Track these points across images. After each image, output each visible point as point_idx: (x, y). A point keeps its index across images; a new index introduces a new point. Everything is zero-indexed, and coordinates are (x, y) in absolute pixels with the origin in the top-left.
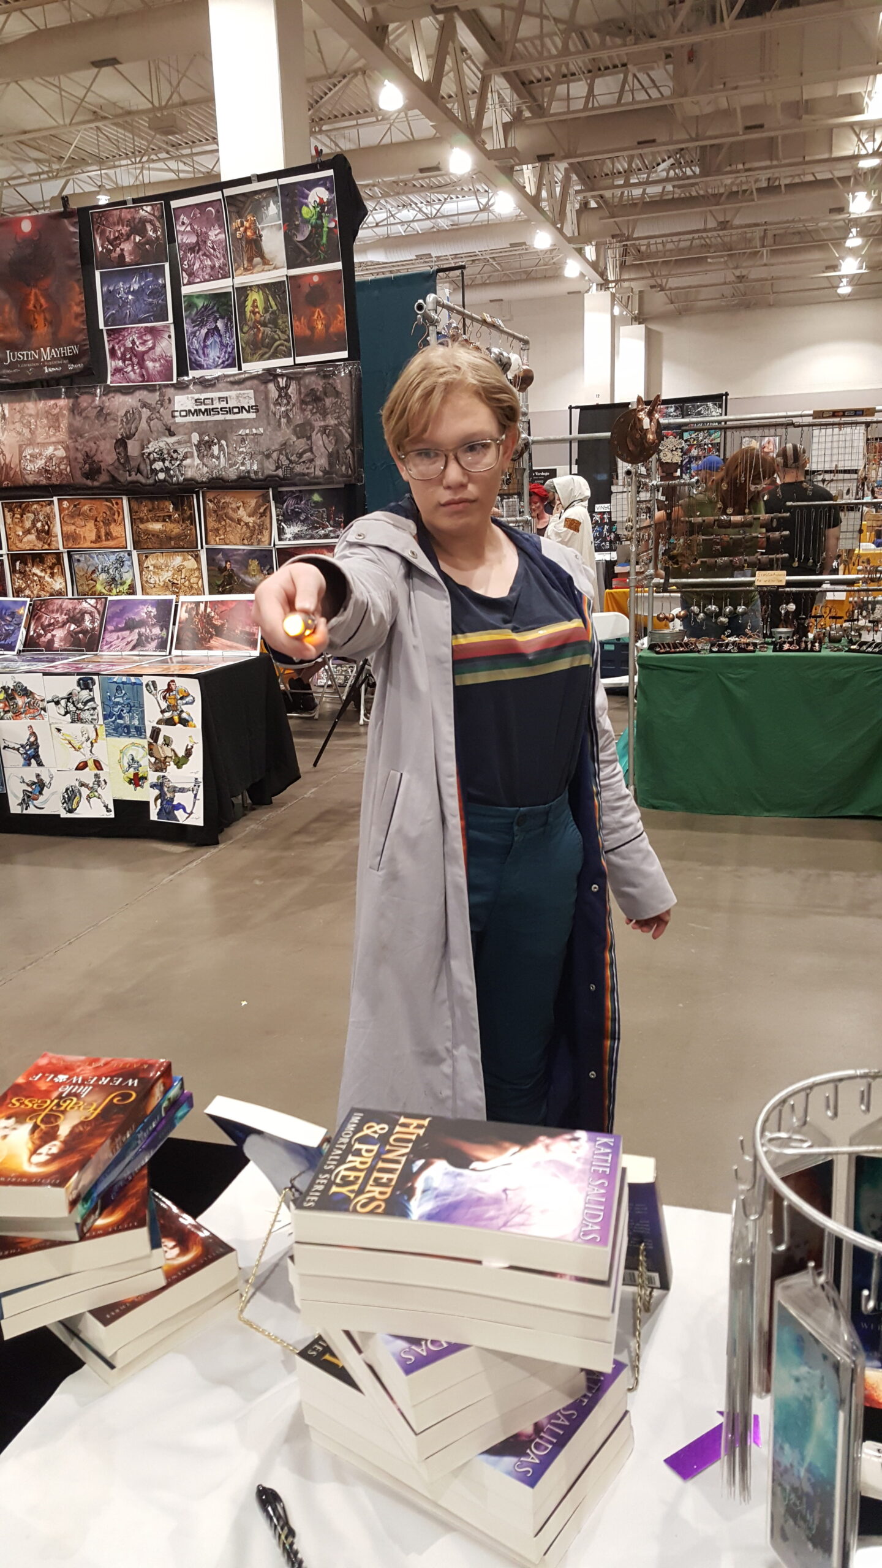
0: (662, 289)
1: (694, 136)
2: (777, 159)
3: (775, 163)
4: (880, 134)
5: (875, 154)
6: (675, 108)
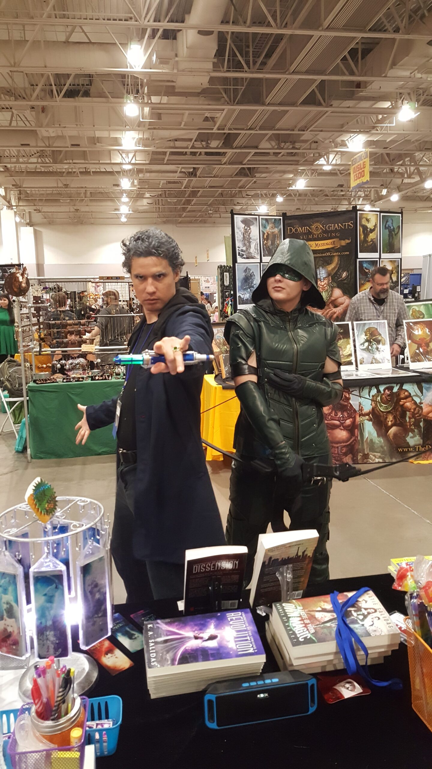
0: (40, 212)
1: (48, 145)
2: (87, 160)
3: (87, 162)
4: (131, 155)
5: (130, 163)
6: (38, 132)
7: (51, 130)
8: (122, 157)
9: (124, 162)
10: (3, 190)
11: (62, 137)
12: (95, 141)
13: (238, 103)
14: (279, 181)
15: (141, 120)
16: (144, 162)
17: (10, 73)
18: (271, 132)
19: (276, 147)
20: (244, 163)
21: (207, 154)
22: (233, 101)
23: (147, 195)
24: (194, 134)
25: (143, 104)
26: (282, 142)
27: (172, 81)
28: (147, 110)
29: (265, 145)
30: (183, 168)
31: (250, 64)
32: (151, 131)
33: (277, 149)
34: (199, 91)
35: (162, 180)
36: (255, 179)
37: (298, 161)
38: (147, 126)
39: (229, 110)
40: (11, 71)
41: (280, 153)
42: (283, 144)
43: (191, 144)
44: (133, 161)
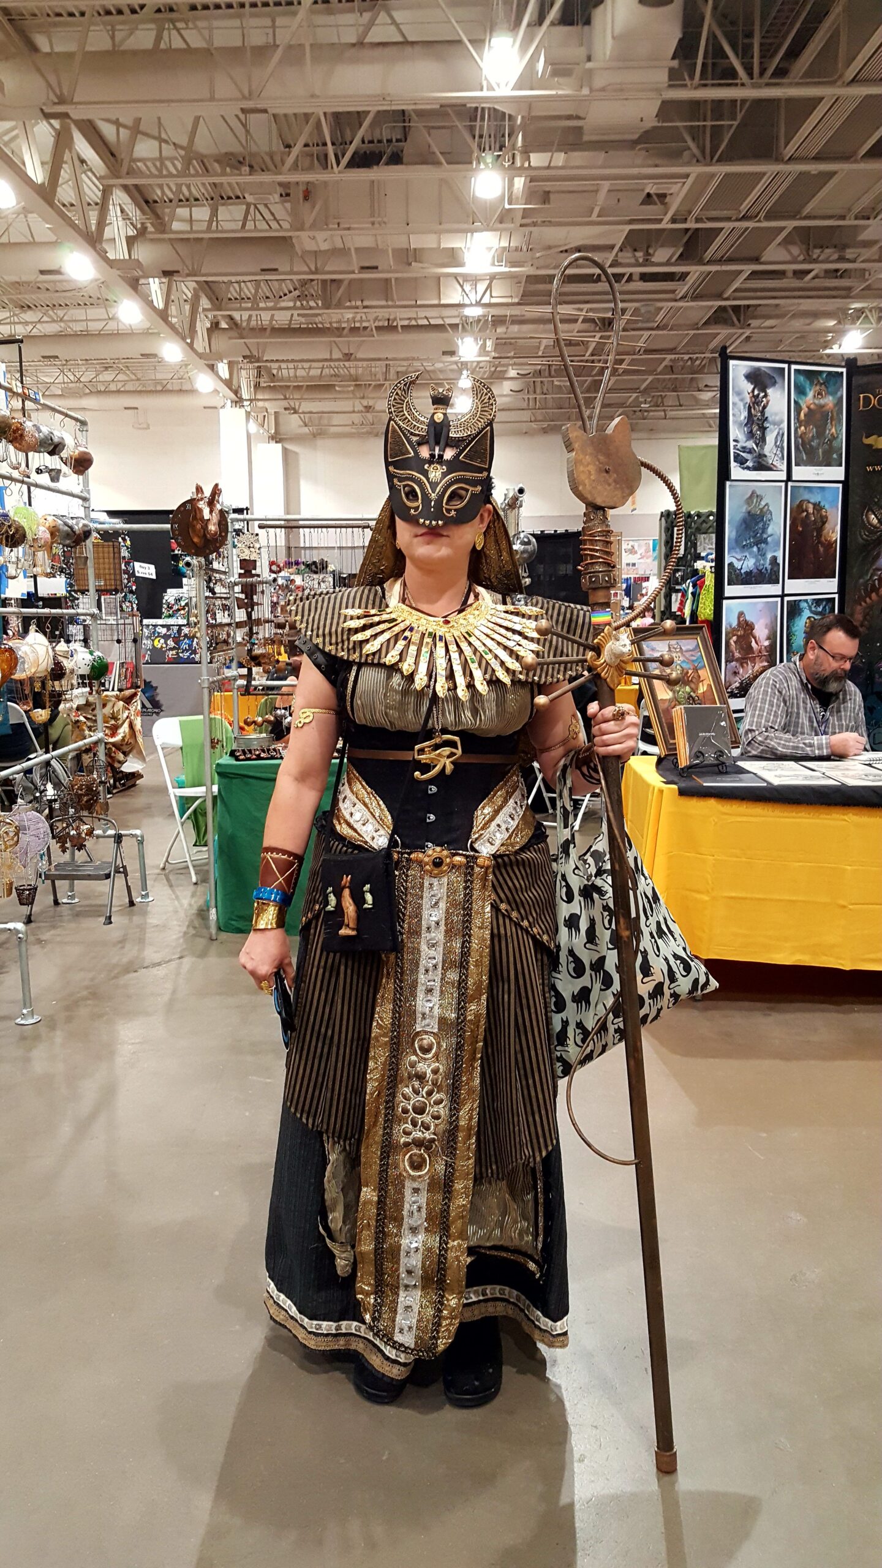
0: (296, 412)
1: (313, 269)
2: (392, 300)
3: (390, 303)
4: (482, 287)
5: (478, 304)
6: (294, 240)
7: (321, 236)
8: (463, 290)
9: (467, 302)
10: (226, 367)
11: (341, 252)
12: (409, 256)
13: (718, 161)
14: (803, 336)
15: (507, 206)
16: (509, 300)
17: (242, 116)
18: (790, 224)
19: (801, 258)
20: (726, 296)
21: (644, 277)
22: (709, 156)
23: (512, 373)
24: (618, 235)
25: (513, 170)
26: (815, 247)
27: (578, 118)
28: (519, 183)
29: (775, 255)
30: (591, 310)
31: (752, 68)
32: (527, 230)
33: (804, 261)
34: (636, 137)
35: (545, 337)
36: (748, 332)
37: (849, 289)
38: (519, 220)
39: (699, 176)
40: (243, 110)
41: (809, 271)
42: (818, 251)
43: (610, 257)
44: (486, 300)
